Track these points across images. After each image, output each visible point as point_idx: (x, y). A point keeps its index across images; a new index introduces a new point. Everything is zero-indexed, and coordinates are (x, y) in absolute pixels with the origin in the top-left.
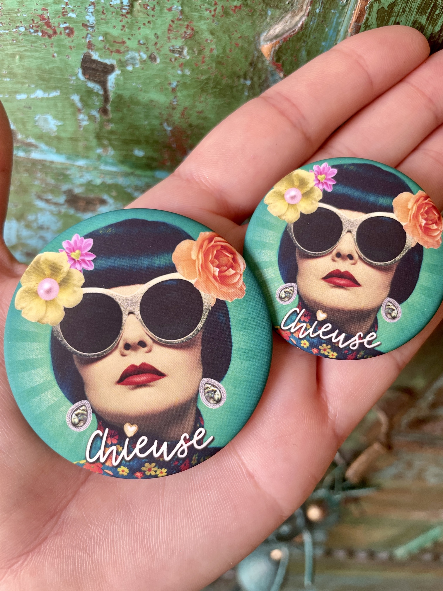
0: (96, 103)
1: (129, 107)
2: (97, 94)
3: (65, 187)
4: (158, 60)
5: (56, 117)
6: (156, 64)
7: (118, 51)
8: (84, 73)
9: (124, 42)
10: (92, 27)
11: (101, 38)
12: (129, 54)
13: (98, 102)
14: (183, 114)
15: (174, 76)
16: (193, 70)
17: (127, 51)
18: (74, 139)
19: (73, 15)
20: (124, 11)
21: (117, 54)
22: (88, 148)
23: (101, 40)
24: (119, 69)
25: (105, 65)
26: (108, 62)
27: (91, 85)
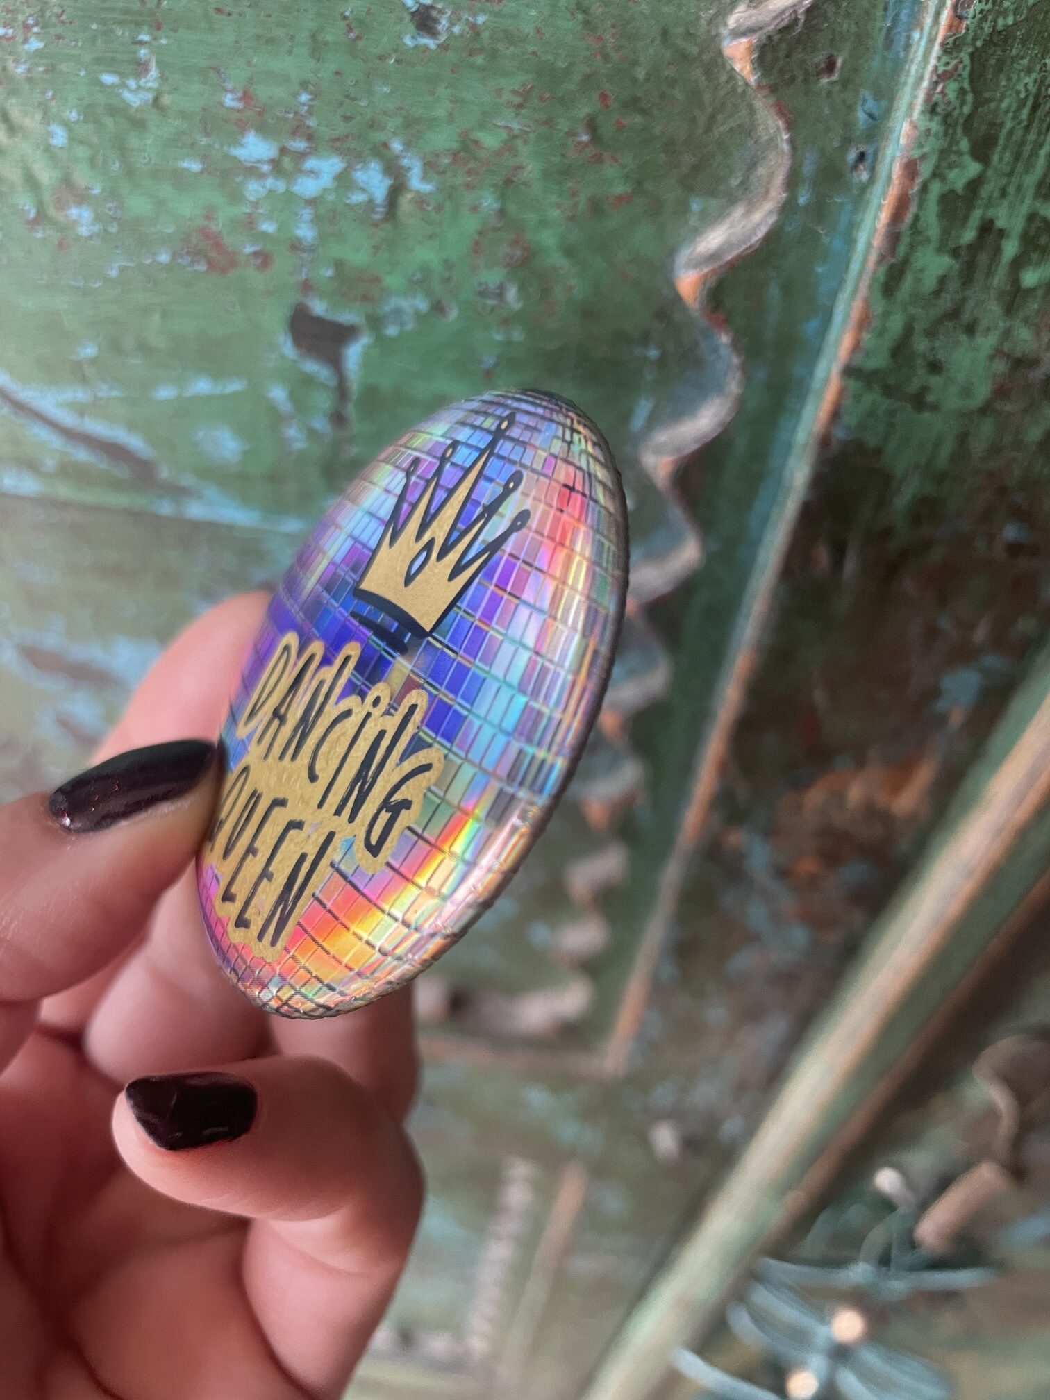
0: (321, 405)
2: (323, 386)
4: (453, 314)
5: (237, 433)
6: (449, 320)
7: (366, 298)
8: (296, 345)
9: (377, 280)
10: (311, 249)
11: (329, 273)
12: (389, 303)
13: (323, 402)
15: (487, 346)
16: (530, 331)
17: (386, 296)
18: (274, 478)
19: (268, 227)
20: (377, 217)
21: (364, 303)
22: (304, 496)
23: (330, 278)
24: (369, 334)
25: (337, 325)
26: (347, 317)
27: (313, 367)
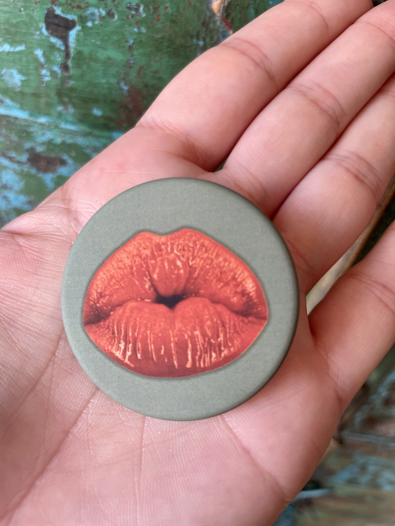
0: (57, 59)
1: (88, 64)
2: (59, 49)
3: (28, 145)
4: (116, 17)
5: (20, 72)
6: (114, 21)
7: (79, 7)
8: (47, 29)
12: (89, 10)
13: (59, 58)
14: (139, 73)
15: (131, 34)
16: (148, 28)
17: (88, 7)
18: (36, 95)
21: (78, 10)
22: (49, 105)
24: (80, 25)
25: (66, 20)
26: (70, 17)
27: (53, 40)
